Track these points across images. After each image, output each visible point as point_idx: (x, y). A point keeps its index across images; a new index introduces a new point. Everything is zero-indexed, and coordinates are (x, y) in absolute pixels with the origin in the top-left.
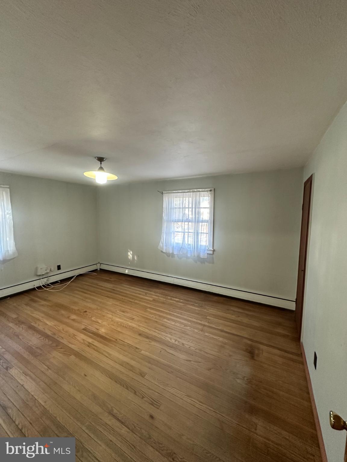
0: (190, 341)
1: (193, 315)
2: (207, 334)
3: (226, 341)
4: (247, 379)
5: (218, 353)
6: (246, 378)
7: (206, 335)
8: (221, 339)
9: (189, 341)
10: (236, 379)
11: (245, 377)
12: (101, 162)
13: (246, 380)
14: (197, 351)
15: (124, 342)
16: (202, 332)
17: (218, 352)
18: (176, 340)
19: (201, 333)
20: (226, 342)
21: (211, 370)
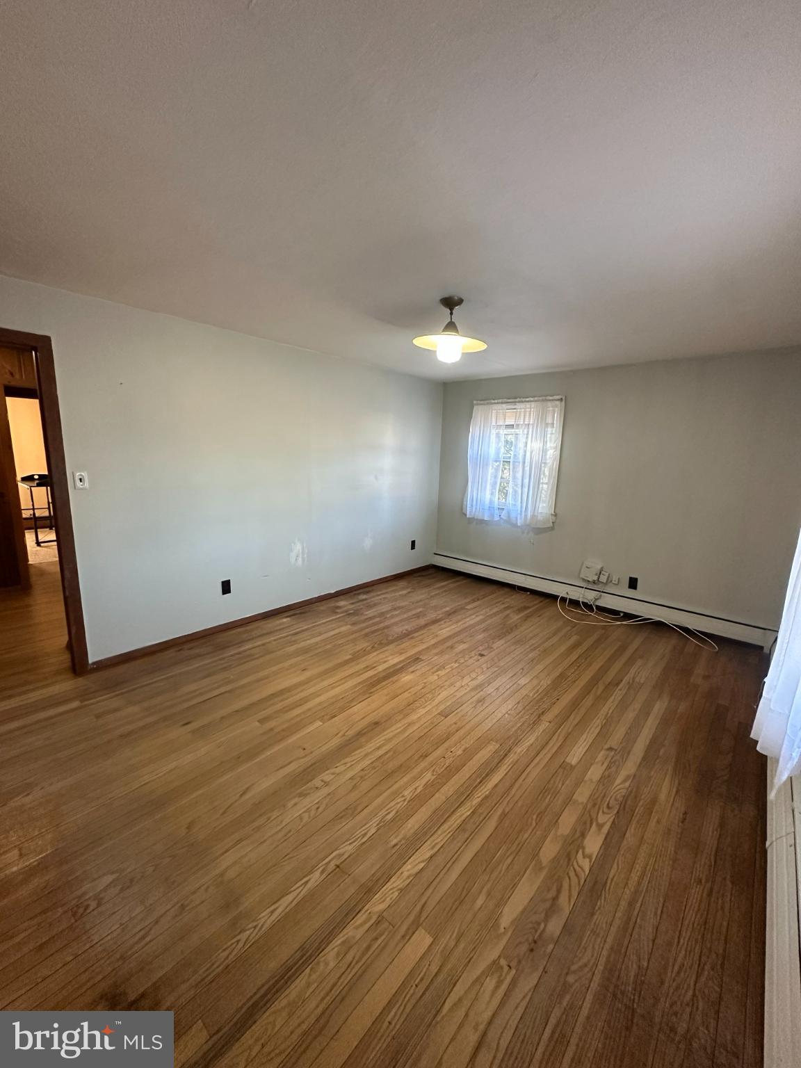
0: (306, 816)
1: (454, 875)
2: (316, 877)
3: (244, 936)
4: (87, 907)
5: (218, 871)
6: (93, 904)
7: (311, 872)
8: (267, 919)
9: (308, 811)
10: (114, 876)
11: (99, 905)
12: (451, 310)
13: (89, 902)
14: (262, 821)
15: (360, 702)
16: (332, 866)
17: (222, 874)
18: (326, 784)
19: (332, 861)
20: (243, 931)
21: (187, 828)
